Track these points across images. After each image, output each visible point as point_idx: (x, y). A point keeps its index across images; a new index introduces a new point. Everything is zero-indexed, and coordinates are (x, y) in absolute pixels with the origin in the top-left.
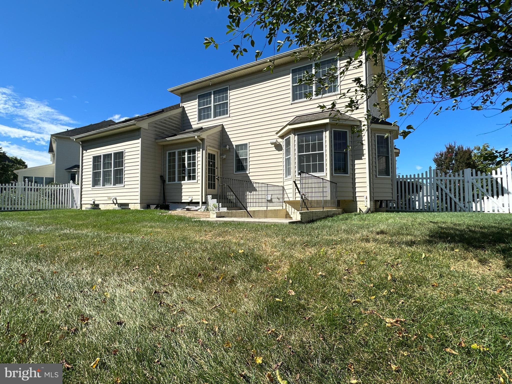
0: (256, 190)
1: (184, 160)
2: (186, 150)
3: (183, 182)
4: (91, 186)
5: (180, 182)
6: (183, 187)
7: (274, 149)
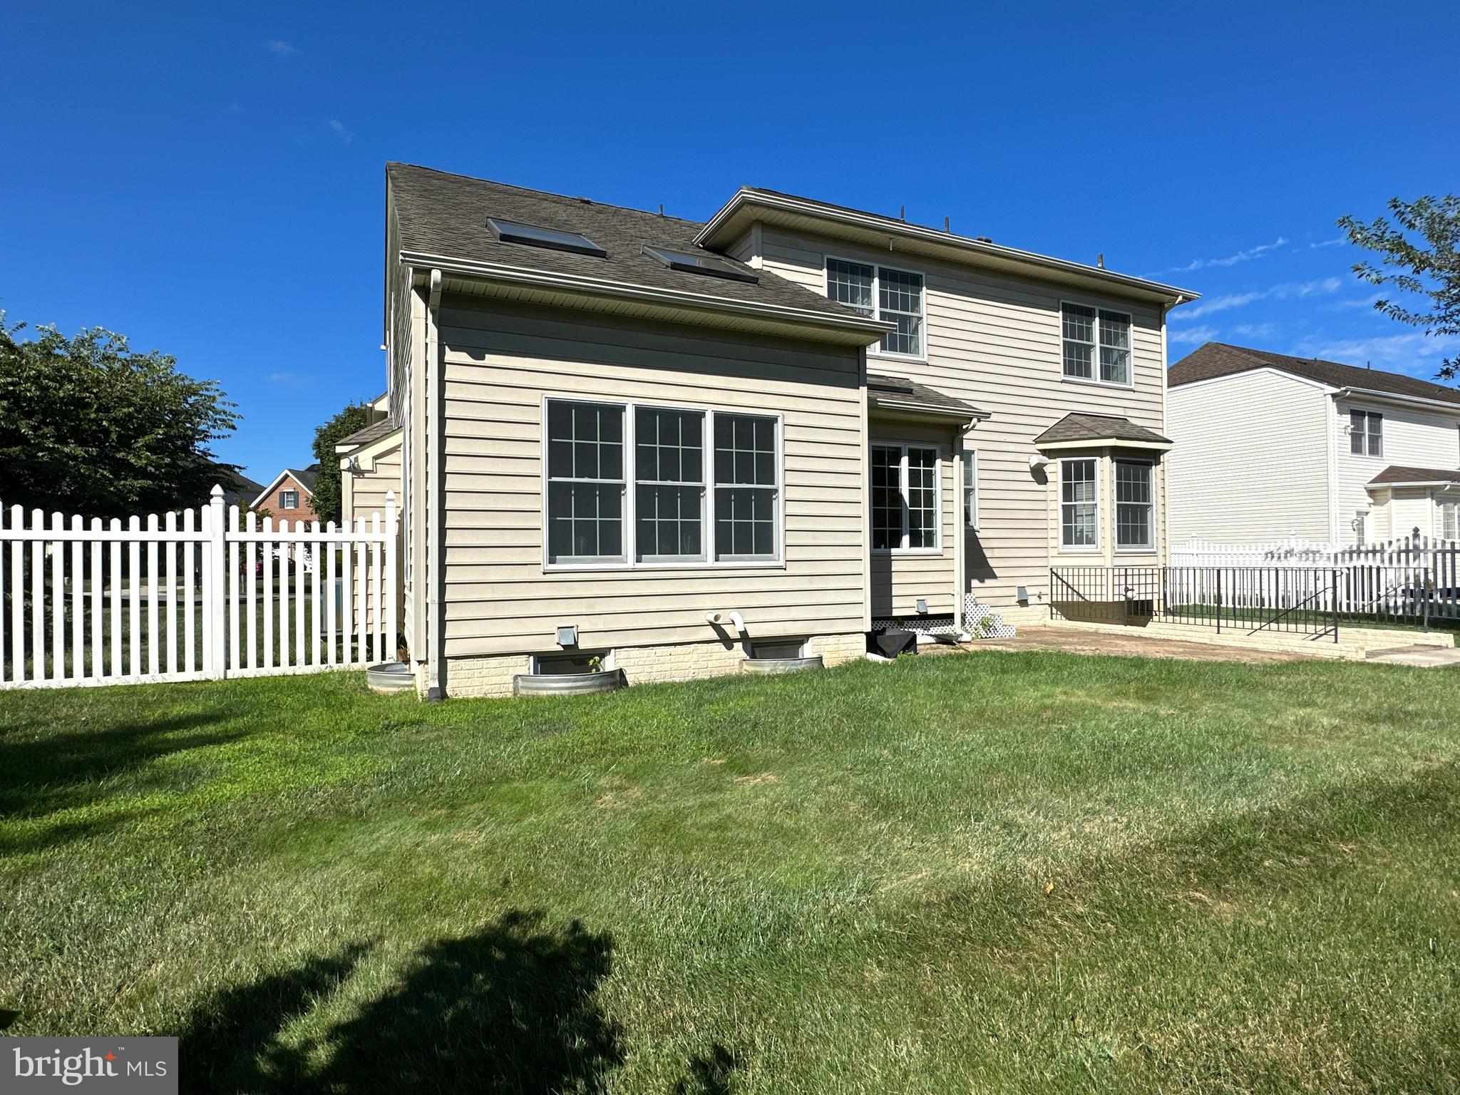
0: (994, 576)
1: (895, 475)
2: (905, 447)
3: (894, 551)
4: (542, 554)
5: (887, 550)
6: (895, 566)
7: (1029, 477)
